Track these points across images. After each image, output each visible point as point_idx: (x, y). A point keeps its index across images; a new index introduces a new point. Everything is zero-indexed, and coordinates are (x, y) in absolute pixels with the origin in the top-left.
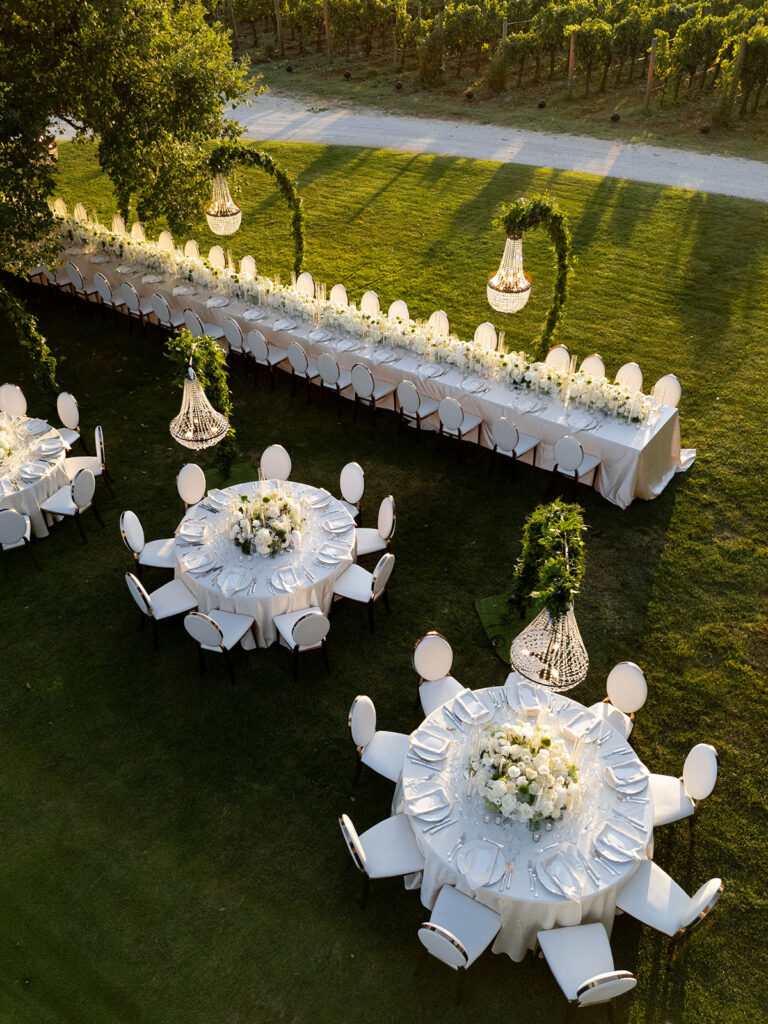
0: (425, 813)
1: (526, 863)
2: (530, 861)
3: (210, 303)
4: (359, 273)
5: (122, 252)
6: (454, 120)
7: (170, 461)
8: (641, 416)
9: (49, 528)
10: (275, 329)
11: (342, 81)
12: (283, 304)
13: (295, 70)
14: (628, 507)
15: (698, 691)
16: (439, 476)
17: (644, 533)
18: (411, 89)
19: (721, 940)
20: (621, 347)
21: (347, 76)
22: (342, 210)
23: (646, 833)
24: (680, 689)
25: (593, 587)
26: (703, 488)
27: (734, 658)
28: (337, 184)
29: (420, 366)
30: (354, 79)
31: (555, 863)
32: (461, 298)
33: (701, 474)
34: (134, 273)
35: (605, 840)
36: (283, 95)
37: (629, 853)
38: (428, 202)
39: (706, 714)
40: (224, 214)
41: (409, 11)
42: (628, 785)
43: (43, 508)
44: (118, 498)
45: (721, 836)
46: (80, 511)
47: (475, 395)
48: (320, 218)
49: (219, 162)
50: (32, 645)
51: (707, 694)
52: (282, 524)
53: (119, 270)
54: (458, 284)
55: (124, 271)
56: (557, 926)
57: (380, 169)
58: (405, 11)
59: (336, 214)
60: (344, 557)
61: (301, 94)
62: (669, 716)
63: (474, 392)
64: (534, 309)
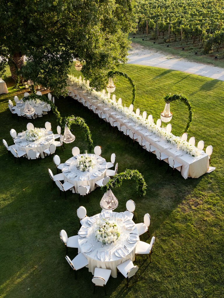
0: (82, 235)
1: (97, 251)
2: (98, 251)
3: (105, 109)
4: (153, 106)
5: (91, 93)
6: (207, 64)
7: (80, 146)
8: (195, 155)
9: (45, 157)
10: (117, 118)
11: (181, 50)
12: (121, 111)
13: (169, 46)
14: (187, 179)
15: (175, 228)
16: (142, 162)
17: (187, 186)
18: (200, 54)
19: (144, 285)
20: (213, 136)
21: (183, 49)
22: (159, 88)
23: (129, 252)
24: (171, 227)
25: (165, 197)
26: (211, 178)
27: (190, 223)
28: (161, 80)
29: (146, 132)
30: (185, 50)
31: (103, 253)
32: (176, 116)
33: (214, 174)
34: (92, 99)
35: (118, 251)
36: (162, 53)
37: (121, 255)
38: (184, 88)
39: (174, 234)
40: (111, 87)
41: (206, 32)
42: (131, 241)
43: (44, 151)
44: (64, 153)
45: (159, 263)
46: (51, 154)
47: (155, 142)
48: (151, 89)
49: (110, 75)
50: (29, 181)
51: (177, 229)
52: (87, 165)
53: (88, 98)
54: (178, 112)
55: (89, 98)
56: (101, 268)
57: (176, 77)
58: (205, 31)
59: (156, 89)
60: (99, 175)
61: (167, 53)
62: (164, 232)
63: (156, 141)
64: (195, 122)
